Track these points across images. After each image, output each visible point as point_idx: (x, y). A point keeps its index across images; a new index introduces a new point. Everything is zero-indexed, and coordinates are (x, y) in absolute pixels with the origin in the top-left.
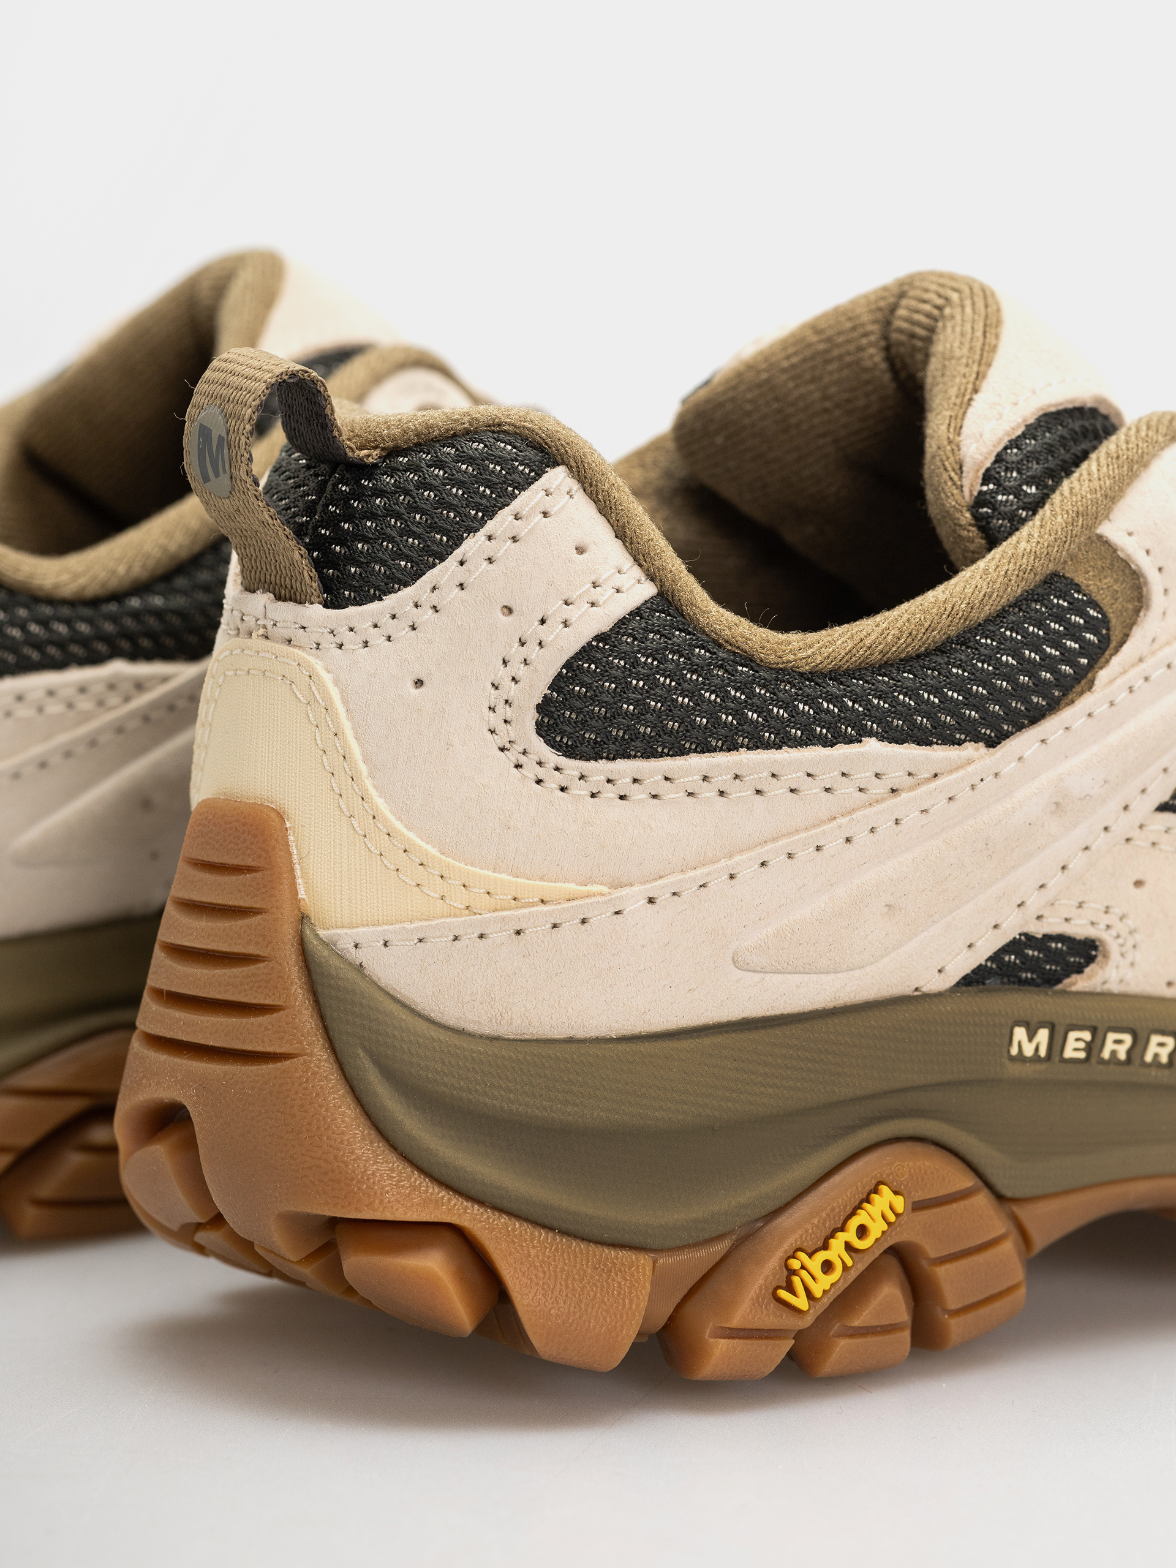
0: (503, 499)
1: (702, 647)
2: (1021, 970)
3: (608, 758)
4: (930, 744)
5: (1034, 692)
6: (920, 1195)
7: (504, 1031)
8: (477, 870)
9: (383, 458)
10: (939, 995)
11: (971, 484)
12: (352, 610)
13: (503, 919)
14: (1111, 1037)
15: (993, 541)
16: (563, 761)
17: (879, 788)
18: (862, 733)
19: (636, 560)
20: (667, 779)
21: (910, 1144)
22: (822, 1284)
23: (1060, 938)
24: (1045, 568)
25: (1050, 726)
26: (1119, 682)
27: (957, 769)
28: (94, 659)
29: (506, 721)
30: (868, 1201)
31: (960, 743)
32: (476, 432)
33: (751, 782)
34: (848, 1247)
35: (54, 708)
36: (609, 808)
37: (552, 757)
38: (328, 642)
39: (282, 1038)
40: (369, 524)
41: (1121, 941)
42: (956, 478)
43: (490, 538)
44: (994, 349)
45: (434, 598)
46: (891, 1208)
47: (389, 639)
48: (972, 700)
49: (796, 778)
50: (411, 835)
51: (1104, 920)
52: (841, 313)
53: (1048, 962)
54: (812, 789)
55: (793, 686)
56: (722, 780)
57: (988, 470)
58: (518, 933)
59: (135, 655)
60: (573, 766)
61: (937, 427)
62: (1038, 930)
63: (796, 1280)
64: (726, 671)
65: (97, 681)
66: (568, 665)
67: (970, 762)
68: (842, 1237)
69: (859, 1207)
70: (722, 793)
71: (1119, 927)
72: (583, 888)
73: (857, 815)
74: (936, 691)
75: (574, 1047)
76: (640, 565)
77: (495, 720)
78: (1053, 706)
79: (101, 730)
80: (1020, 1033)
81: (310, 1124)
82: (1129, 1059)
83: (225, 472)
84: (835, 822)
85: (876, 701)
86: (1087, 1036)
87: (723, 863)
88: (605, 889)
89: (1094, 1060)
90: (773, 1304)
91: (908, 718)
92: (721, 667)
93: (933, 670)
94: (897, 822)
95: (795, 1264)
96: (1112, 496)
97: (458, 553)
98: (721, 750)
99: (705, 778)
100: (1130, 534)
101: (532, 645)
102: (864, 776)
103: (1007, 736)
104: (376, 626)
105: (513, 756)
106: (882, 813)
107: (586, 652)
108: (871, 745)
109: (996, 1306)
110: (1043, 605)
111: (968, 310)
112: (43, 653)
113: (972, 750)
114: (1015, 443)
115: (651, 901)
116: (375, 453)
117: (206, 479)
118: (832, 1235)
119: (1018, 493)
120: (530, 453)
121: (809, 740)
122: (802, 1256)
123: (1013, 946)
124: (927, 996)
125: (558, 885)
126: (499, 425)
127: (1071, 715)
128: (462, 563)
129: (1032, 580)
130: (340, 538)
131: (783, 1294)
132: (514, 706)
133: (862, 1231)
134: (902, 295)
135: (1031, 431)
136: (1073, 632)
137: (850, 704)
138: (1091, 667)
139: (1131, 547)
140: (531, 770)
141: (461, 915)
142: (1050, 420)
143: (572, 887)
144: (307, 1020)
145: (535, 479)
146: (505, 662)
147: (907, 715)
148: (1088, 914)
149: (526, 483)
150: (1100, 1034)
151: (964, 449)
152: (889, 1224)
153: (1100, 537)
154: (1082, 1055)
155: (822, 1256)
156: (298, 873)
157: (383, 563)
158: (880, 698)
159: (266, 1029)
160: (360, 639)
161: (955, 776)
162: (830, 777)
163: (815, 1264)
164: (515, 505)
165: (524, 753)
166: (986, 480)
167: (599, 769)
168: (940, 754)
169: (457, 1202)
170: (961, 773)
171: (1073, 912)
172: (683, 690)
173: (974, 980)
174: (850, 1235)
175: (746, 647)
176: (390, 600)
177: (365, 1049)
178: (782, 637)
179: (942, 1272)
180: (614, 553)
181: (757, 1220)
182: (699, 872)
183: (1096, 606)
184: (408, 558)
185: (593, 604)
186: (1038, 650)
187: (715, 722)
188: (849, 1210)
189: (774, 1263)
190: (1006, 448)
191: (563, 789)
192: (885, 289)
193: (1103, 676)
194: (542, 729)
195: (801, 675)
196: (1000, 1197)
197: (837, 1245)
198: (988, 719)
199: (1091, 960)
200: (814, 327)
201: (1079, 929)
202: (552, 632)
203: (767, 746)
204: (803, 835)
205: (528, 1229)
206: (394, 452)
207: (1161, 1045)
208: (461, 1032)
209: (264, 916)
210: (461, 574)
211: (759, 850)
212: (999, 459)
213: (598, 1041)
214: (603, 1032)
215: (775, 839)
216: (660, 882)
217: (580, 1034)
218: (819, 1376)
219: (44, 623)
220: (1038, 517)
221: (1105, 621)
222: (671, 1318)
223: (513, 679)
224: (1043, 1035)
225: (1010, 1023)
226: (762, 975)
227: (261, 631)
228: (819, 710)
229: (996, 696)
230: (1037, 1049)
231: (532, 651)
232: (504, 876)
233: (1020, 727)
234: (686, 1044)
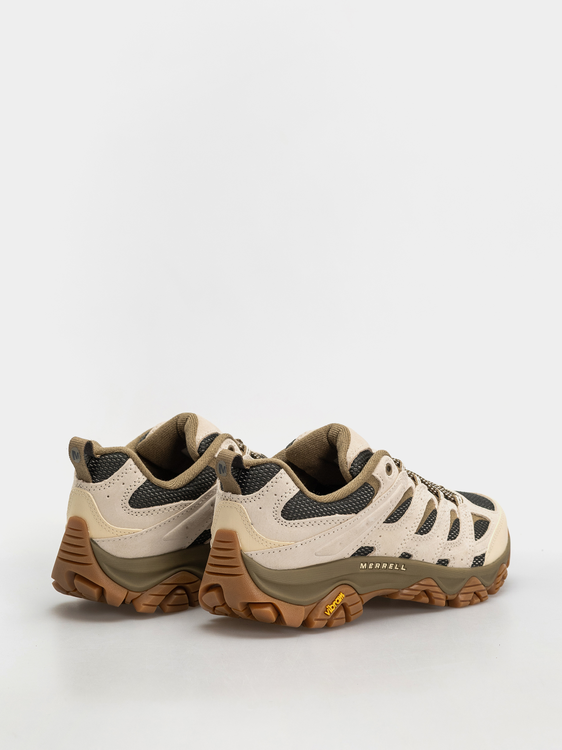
0: (274, 475)
1: (308, 499)
2: (361, 553)
3: (293, 520)
4: (346, 514)
5: (363, 504)
6: (347, 594)
7: (277, 569)
8: (272, 540)
9: (250, 468)
10: (348, 558)
11: (349, 466)
12: (247, 495)
13: (277, 549)
14: (377, 564)
15: (354, 477)
16: (286, 521)
17: (338, 523)
18: (335, 513)
19: (296, 485)
20: (303, 523)
21: (344, 585)
22: (332, 610)
23: (367, 547)
24: (364, 482)
25: (366, 510)
26: (376, 501)
27: (351, 518)
28: (178, 501)
29: (276, 514)
30: (338, 595)
31: (351, 514)
32: (267, 463)
33: (317, 522)
34: (336, 604)
35: (171, 510)
36: (294, 529)
37: (284, 520)
38: (243, 501)
39: (240, 572)
40: (249, 480)
41: (378, 547)
42: (346, 465)
43: (272, 482)
44: (350, 440)
45: (263, 493)
46: (342, 597)
47: (255, 500)
48: (353, 506)
49: (325, 521)
50: (260, 535)
51: (375, 543)
52: (318, 431)
53: (365, 551)
54: (328, 523)
55: (323, 505)
56: (313, 523)
57: (352, 464)
58: (280, 551)
59: (184, 499)
60: (288, 522)
61: (341, 455)
62: (364, 546)
63: (328, 610)
64: (312, 503)
65: (178, 505)
66: (286, 504)
67: (353, 517)
68: (335, 602)
69: (337, 597)
70: (312, 525)
71: (377, 544)
72: (290, 543)
73: (335, 527)
74: (347, 505)
75: (290, 571)
76: (297, 485)
77: (274, 514)
78: (366, 506)
79: (179, 514)
80: (362, 564)
81: (246, 586)
82: (379, 568)
83: (225, 472)
84: (331, 529)
85: (337, 507)
86: (373, 564)
87: (313, 537)
88: (294, 543)
89: (374, 569)
90: (324, 614)
91: (342, 510)
92: (311, 503)
93: (346, 501)
94: (341, 528)
95: (328, 607)
96: (374, 468)
97: (266, 485)
98: (312, 517)
99: (310, 522)
100: (377, 474)
101: (280, 501)
102: (336, 521)
103: (358, 512)
104: (252, 498)
105: (277, 520)
106: (339, 527)
107: (289, 501)
108: (337, 515)
109: (358, 614)
110: (364, 488)
111: (344, 432)
112: (169, 500)
113: (353, 515)
114: (356, 458)
115: (302, 544)
116: (249, 467)
117: (220, 473)
118: (333, 602)
119: (357, 467)
120: (278, 467)
121: (327, 515)
122: (329, 606)
123: (360, 549)
124: (346, 559)
125: (286, 542)
126: (272, 462)
127: (369, 507)
128: (267, 487)
129: (362, 484)
130: (244, 482)
131: (326, 612)
132: (277, 511)
133: (338, 601)
134: (330, 428)
135: (359, 456)
136: (369, 493)
137: (333, 508)
138: (372, 498)
139: (378, 476)
140: (281, 523)
141: (270, 549)
142: (361, 453)
143: (288, 543)
144: (244, 568)
145: (279, 471)
146: (275, 504)
147: (342, 509)
148: (372, 542)
149: (277, 472)
150: (375, 564)
151: (347, 460)
152: (342, 599)
153: (372, 475)
154: (372, 568)
155: (332, 605)
156: (240, 542)
157: (252, 487)
158: (338, 507)
159: (237, 570)
160: (249, 501)
161: (351, 520)
162: (330, 521)
163: (331, 607)
164: (276, 476)
165: (279, 520)
166: (352, 465)
167: (292, 522)
168: (348, 516)
169: (272, 599)
170: (352, 519)
171: (370, 542)
172: (313, 510)
173: (354, 555)
174: (336, 602)
175: (315, 499)
176: (254, 494)
177: (254, 573)
178: (321, 496)
179: (350, 608)
180: (292, 483)
181: (320, 600)
182: (309, 539)
183: (372, 487)
184: (257, 486)
185: (290, 493)
186: (363, 496)
187: (311, 512)
188: (336, 597)
189: (324, 607)
190: (355, 460)
191: (286, 526)
192: (326, 427)
193: (374, 500)
194: (282, 515)
195: (324, 503)
196: (359, 594)
197: (334, 603)
198: (356, 509)
199: (372, 550)
200: (314, 433)
201: (371, 545)
202: (283, 498)
203: (320, 516)
204: (326, 532)
205: (284, 603)
206: (252, 467)
207: (385, 565)
208: (270, 569)
209: (235, 550)
210: (267, 489)
211: (319, 535)
212: (354, 462)
213: (293, 569)
214: (294, 568)
215: (321, 533)
216: (303, 541)
217: (290, 568)
218: (331, 627)
219: (169, 494)
220: (362, 472)
221: (374, 490)
222: (307, 618)
223: (277, 507)
224: (366, 564)
225: (360, 563)
226: (319, 556)
227: (230, 499)
228: (328, 509)
229: (357, 505)
230: (365, 567)
231: (280, 502)
232: (277, 541)
233: (361, 510)
234: (308, 569)
